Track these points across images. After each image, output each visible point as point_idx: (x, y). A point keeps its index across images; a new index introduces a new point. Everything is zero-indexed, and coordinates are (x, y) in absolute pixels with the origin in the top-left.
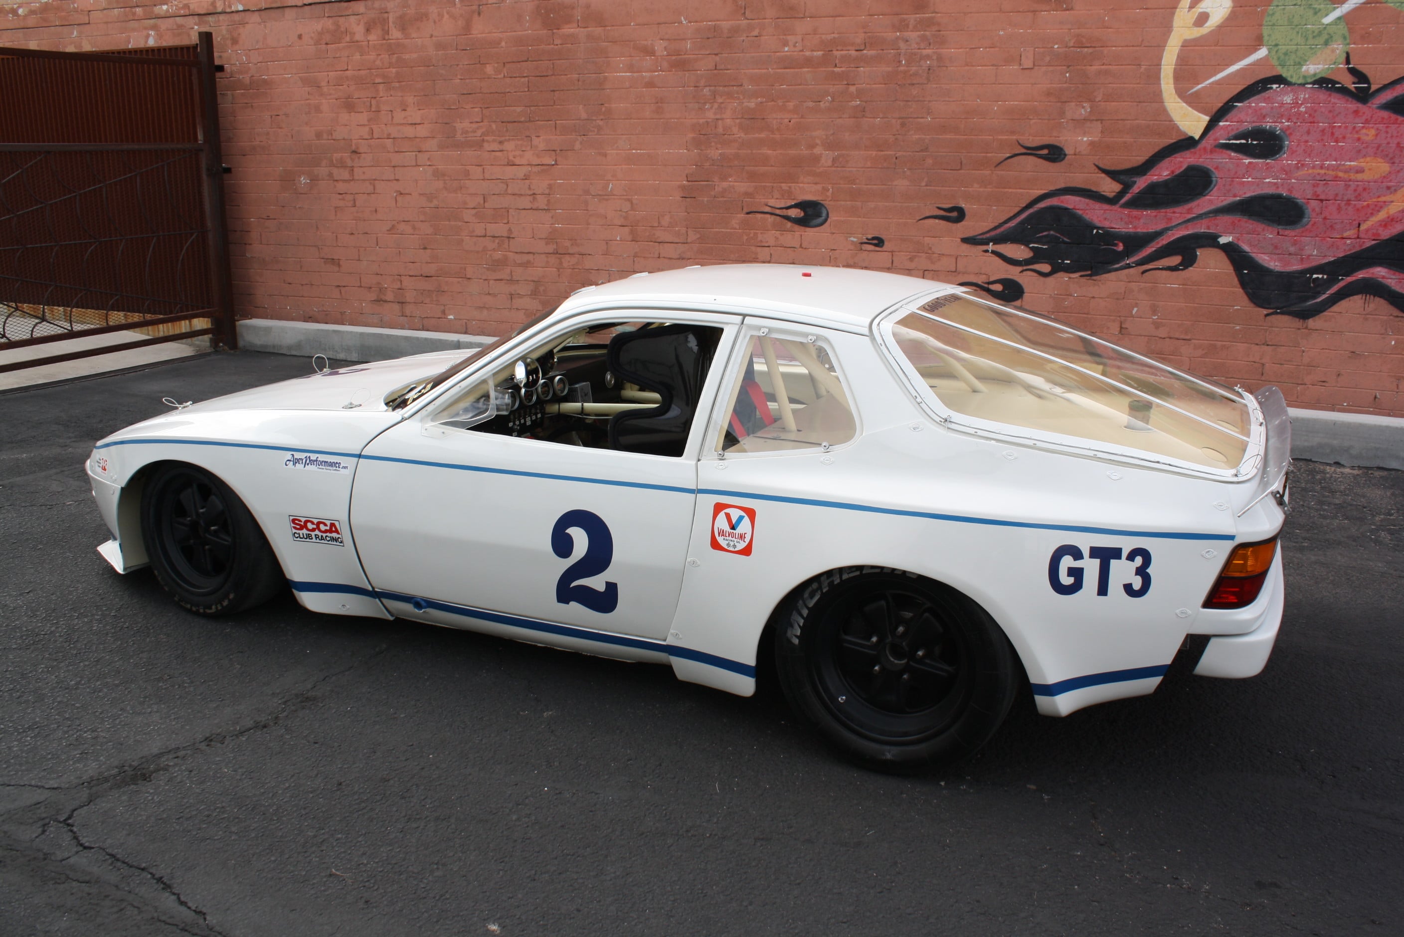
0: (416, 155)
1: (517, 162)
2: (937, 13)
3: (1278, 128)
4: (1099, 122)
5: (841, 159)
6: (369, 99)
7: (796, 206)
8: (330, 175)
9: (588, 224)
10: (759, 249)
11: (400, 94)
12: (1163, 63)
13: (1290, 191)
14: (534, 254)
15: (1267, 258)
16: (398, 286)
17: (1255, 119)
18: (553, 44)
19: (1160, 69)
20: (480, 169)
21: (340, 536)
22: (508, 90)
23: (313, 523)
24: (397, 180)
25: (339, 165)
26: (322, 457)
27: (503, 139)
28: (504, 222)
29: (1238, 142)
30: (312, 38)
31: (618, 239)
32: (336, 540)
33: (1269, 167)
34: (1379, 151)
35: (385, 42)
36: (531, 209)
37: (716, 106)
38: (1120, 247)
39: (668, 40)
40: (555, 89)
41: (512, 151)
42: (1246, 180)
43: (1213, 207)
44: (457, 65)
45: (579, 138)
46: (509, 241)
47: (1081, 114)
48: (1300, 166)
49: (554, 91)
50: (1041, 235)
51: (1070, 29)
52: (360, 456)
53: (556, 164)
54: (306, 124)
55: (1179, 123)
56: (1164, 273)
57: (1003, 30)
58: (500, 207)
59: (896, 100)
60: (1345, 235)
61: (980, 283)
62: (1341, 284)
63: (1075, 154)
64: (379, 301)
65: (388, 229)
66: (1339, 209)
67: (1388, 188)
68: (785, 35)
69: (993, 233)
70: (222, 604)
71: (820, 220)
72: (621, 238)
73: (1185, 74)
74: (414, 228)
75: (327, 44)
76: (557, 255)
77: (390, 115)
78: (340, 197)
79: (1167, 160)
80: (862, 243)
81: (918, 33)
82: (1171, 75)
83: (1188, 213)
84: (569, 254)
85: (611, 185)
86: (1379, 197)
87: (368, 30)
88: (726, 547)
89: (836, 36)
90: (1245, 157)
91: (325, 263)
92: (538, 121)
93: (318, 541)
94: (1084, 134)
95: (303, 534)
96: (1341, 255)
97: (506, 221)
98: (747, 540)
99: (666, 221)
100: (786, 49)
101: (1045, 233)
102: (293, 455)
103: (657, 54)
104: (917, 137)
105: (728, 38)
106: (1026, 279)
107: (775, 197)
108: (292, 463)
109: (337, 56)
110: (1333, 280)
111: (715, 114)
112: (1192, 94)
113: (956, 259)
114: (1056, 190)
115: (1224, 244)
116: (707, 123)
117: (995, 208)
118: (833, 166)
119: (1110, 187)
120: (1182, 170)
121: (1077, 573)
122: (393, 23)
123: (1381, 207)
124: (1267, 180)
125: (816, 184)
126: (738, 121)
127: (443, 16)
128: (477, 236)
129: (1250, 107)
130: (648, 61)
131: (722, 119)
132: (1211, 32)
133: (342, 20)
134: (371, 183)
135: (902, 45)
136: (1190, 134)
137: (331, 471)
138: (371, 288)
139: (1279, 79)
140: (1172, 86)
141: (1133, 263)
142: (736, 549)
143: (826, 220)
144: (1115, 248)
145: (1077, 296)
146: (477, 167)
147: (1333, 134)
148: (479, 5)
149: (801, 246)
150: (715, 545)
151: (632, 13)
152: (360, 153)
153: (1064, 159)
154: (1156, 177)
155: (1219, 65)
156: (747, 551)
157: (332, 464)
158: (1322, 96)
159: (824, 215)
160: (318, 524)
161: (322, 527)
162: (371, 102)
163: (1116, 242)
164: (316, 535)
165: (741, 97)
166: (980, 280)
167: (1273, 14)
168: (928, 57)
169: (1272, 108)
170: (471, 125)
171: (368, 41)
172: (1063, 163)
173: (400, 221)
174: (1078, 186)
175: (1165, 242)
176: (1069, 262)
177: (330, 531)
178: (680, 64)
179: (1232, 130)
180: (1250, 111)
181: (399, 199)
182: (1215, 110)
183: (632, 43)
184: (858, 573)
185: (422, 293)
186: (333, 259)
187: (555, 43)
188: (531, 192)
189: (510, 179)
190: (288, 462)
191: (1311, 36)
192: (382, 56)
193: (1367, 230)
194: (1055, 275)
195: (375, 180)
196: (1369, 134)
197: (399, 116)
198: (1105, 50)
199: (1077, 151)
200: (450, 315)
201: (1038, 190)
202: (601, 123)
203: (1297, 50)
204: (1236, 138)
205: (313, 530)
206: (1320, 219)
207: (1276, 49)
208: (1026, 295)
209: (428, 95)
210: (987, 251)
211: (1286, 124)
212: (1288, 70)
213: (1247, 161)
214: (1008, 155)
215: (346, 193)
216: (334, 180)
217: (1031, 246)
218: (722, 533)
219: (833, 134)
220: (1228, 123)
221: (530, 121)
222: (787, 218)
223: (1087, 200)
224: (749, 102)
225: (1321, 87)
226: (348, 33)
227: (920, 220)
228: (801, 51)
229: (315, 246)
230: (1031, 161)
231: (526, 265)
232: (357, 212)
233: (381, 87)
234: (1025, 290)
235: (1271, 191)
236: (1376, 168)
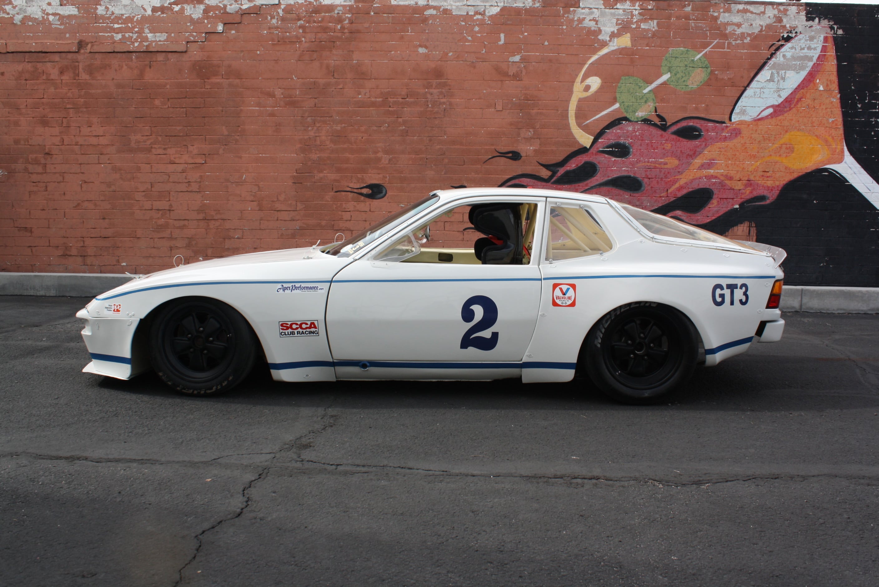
0: (99, 157)
1: (177, 161)
2: (449, 79)
3: (627, 143)
4: (538, 139)
5: (394, 160)
6: (61, 119)
7: (366, 187)
8: (26, 169)
9: (228, 200)
10: (343, 213)
11: (87, 116)
12: (570, 109)
13: (634, 174)
14: (188, 220)
16: (82, 244)
17: (616, 138)
18: (204, 88)
19: (568, 112)
20: (149, 166)
21: (317, 330)
22: (171, 116)
23: (297, 324)
24: (82, 173)
25: (34, 163)
26: (303, 285)
27: (166, 146)
28: (166, 200)
29: (608, 149)
30: (13, 75)
31: (249, 209)
32: (313, 333)
33: (624, 162)
34: (673, 155)
35: (75, 81)
36: (187, 191)
37: (315, 128)
39: (284, 88)
40: (205, 116)
41: (173, 155)
42: (613, 169)
43: (598, 183)
44: (133, 99)
45: (222, 146)
46: (170, 213)
47: (529, 135)
48: (638, 161)
49: (204, 117)
51: (521, 91)
52: (331, 282)
53: (205, 163)
54: (6, 134)
55: (578, 140)
57: (485, 90)
58: (164, 190)
59: (426, 127)
60: (662, 195)
63: (526, 156)
64: (65, 255)
65: (74, 206)
66: (658, 182)
67: (679, 172)
68: (359, 88)
70: (221, 385)
71: (382, 195)
72: (251, 209)
73: (581, 116)
74: (96, 205)
75: (26, 80)
76: (206, 221)
77: (78, 130)
78: (34, 184)
79: (574, 159)
81: (438, 90)
82: (574, 116)
83: (586, 186)
84: (214, 219)
85: (244, 176)
86: (675, 176)
87: (62, 73)
88: (561, 304)
89: (390, 90)
90: (612, 157)
91: (19, 230)
92: (193, 135)
93: (299, 335)
94: (531, 146)
95: (288, 332)
96: (660, 205)
97: (168, 200)
98: (573, 299)
99: (282, 197)
100: (360, 96)
102: (283, 285)
103: (277, 97)
104: (439, 147)
105: (323, 89)
107: (353, 182)
108: (282, 290)
109: (35, 88)
111: (315, 133)
112: (584, 125)
113: (463, 215)
114: (517, 175)
116: (310, 138)
117: (484, 186)
118: (389, 163)
119: (545, 173)
120: (582, 164)
121: (722, 296)
122: (83, 69)
123: (676, 181)
124: (624, 169)
125: (379, 174)
126: (330, 137)
127: (122, 67)
128: (146, 210)
129: (613, 132)
130: (271, 101)
131: (319, 136)
132: (592, 94)
133: (39, 65)
134: (60, 175)
135: (429, 96)
136: (585, 145)
137: (312, 292)
138: (58, 247)
139: (626, 119)
140: (575, 121)
142: (567, 305)
143: (385, 195)
146: (146, 165)
147: (652, 146)
148: (151, 62)
149: (370, 211)
150: (555, 304)
151: (260, 72)
152: (52, 155)
153: (520, 159)
154: (569, 168)
155: (597, 111)
156: (573, 304)
157: (311, 288)
158: (646, 127)
159: (384, 192)
160: (301, 324)
161: (304, 326)
162: (62, 120)
164: (298, 332)
165: (332, 124)
167: (621, 87)
168: (444, 103)
169: (623, 133)
170: (142, 137)
171: (62, 80)
172: (520, 161)
173: (85, 201)
174: (528, 173)
177: (310, 328)
178: (291, 103)
179: (605, 144)
180: (613, 134)
181: (84, 186)
182: (596, 133)
183: (260, 90)
184: (628, 308)
185: (101, 249)
186: (26, 228)
187: (206, 87)
188: (186, 181)
189: (171, 172)
190: (279, 290)
191: (638, 99)
192: (73, 90)
193: (671, 193)
195: (64, 173)
196: (668, 146)
197: (85, 130)
198: (540, 102)
199: (528, 154)
200: (123, 263)
201: (507, 176)
202: (238, 138)
203: (633, 105)
204: (608, 147)
205: (297, 328)
206: (649, 188)
207: (623, 104)
209: (109, 117)
211: (630, 141)
212: (629, 115)
213: (613, 159)
214: (490, 157)
215: (39, 182)
216: (29, 173)
218: (558, 298)
219: (389, 145)
220: (603, 140)
221: (187, 135)
222: (361, 194)
223: (534, 181)
224: (336, 126)
225: (645, 123)
226: (45, 74)
228: (369, 98)
229: (10, 219)
230: (503, 160)
231: (182, 228)
232: (48, 195)
233: (71, 111)
235: (625, 174)
236: (673, 162)
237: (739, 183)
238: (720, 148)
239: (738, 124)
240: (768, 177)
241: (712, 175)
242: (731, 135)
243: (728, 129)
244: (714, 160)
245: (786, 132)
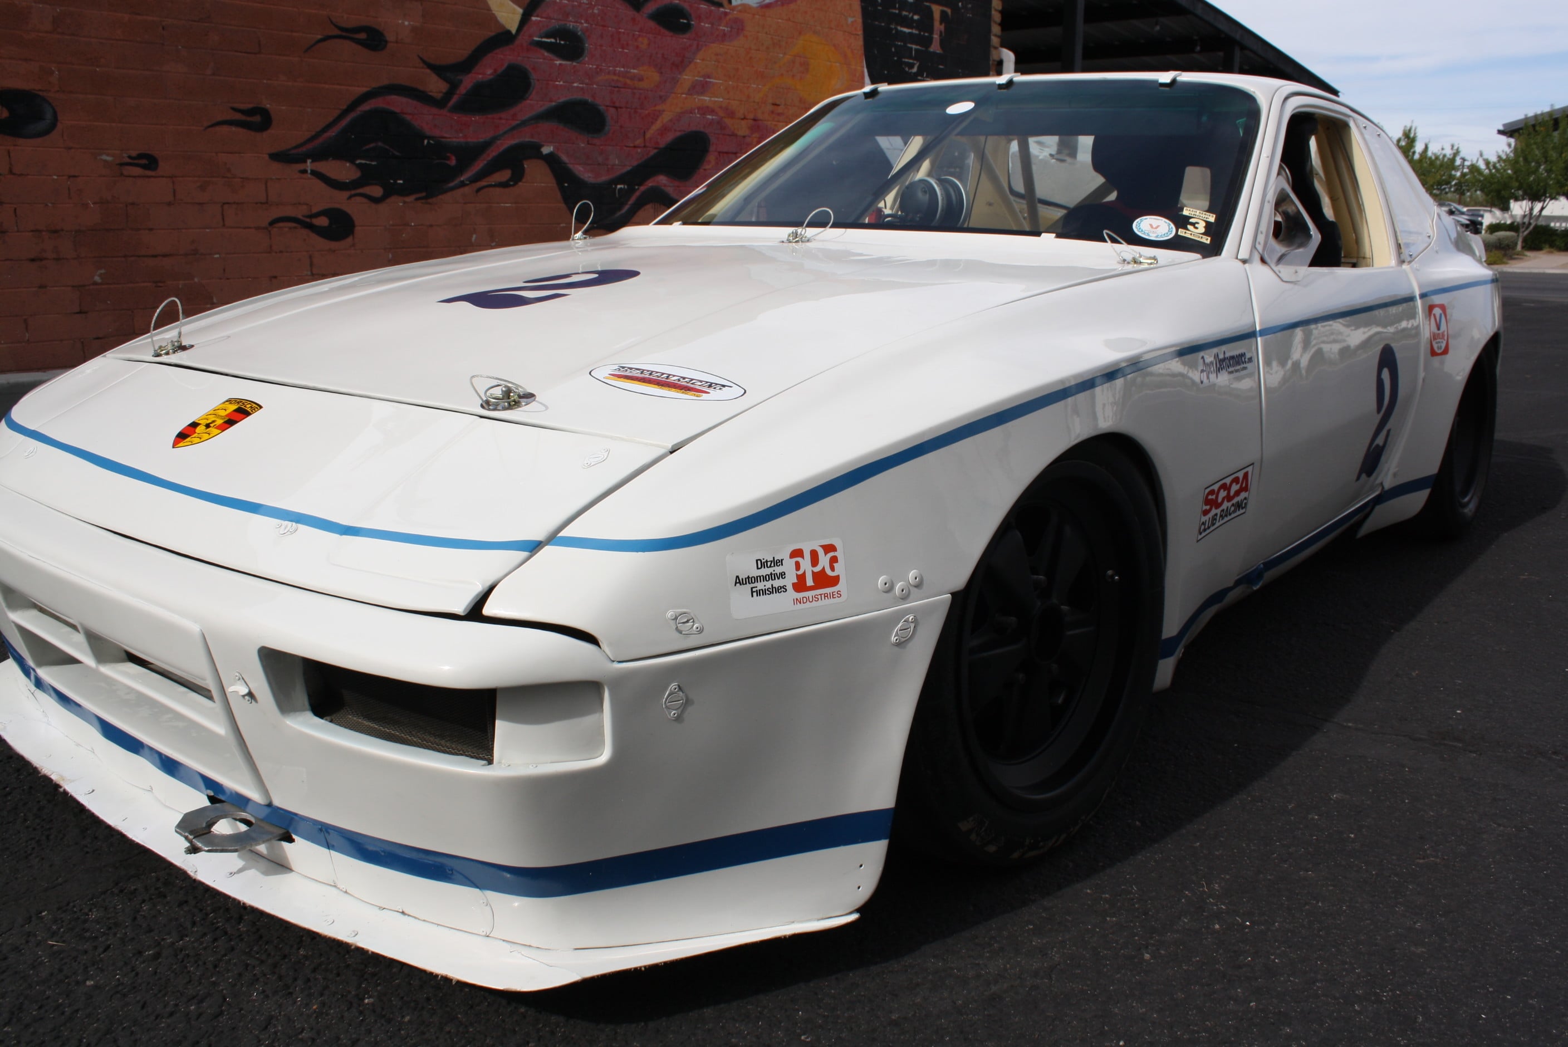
3: (579, 29)
4: (419, 4)
5: (68, 21)
13: (593, 96)
15: (581, 169)
17: (560, 16)
21: (1247, 495)
23: (1224, 487)
26: (1228, 351)
29: (549, 40)
32: (1240, 506)
33: (575, 71)
34: (652, 61)
38: (453, 162)
42: (557, 83)
43: (533, 113)
48: (599, 71)
50: (367, 147)
55: (496, 13)
56: (498, 190)
60: (636, 143)
61: (300, 217)
62: (637, 194)
63: (397, 42)
66: (630, 117)
67: (661, 97)
69: (310, 146)
71: (43, 125)
79: (489, 56)
80: (122, 165)
83: (512, 120)
86: (655, 106)
90: (556, 58)
93: (1221, 521)
94: (405, 17)
95: (1210, 520)
96: (635, 163)
101: (372, 145)
102: (1203, 358)
106: (356, 208)
108: (1206, 374)
110: (631, 191)
113: (266, 184)
114: (381, 88)
115: (546, 155)
117: (309, 110)
118: (54, 30)
119: (436, 86)
120: (503, 68)
123: (658, 116)
124: (575, 85)
125: (26, 60)
129: (555, 3)
136: (507, 26)
141: (467, 180)
143: (53, 126)
144: (447, 162)
145: (415, 226)
147: (619, 40)
153: (386, 46)
154: (480, 76)
157: (1238, 360)
159: (50, 115)
160: (1230, 486)
161: (1233, 490)
163: (448, 155)
164: (1221, 512)
166: (300, 213)
169: (573, 6)
172: (385, 52)
174: (403, 83)
175: (494, 154)
176: (401, 182)
177: (1239, 492)
179: (543, 26)
180: (556, 8)
182: (527, 2)
190: (1202, 376)
193: (650, 139)
194: (388, 200)
196: (644, 43)
199: (399, 37)
201: (358, 86)
204: (547, 36)
205: (1224, 502)
206: (617, 127)
208: (357, 229)
210: (305, 171)
211: (585, 25)
213: (558, 62)
214: (319, 37)
217: (358, 162)
220: (539, 19)
223: (415, 102)
227: (209, 127)
230: (347, 47)
234: (357, 223)
235: (577, 96)
236: (651, 76)
237: (743, 122)
238: (717, 55)
239: (740, 11)
240: (779, 114)
241: (708, 107)
242: (731, 31)
243: (728, 18)
244: (709, 77)
245: (800, 33)
